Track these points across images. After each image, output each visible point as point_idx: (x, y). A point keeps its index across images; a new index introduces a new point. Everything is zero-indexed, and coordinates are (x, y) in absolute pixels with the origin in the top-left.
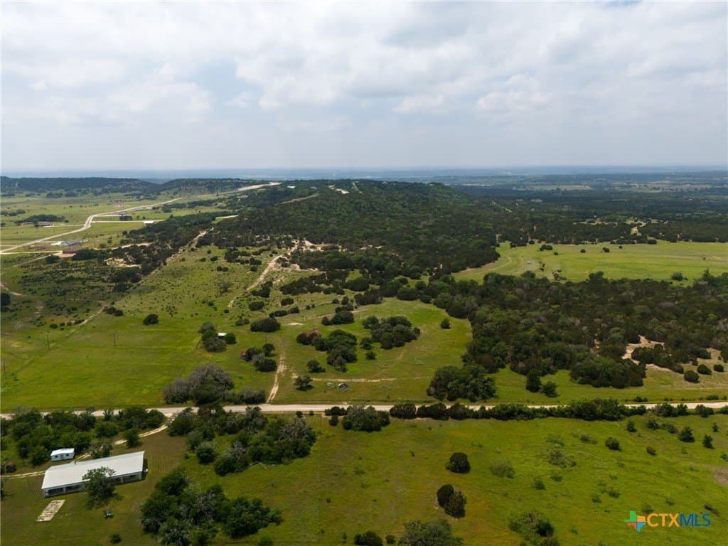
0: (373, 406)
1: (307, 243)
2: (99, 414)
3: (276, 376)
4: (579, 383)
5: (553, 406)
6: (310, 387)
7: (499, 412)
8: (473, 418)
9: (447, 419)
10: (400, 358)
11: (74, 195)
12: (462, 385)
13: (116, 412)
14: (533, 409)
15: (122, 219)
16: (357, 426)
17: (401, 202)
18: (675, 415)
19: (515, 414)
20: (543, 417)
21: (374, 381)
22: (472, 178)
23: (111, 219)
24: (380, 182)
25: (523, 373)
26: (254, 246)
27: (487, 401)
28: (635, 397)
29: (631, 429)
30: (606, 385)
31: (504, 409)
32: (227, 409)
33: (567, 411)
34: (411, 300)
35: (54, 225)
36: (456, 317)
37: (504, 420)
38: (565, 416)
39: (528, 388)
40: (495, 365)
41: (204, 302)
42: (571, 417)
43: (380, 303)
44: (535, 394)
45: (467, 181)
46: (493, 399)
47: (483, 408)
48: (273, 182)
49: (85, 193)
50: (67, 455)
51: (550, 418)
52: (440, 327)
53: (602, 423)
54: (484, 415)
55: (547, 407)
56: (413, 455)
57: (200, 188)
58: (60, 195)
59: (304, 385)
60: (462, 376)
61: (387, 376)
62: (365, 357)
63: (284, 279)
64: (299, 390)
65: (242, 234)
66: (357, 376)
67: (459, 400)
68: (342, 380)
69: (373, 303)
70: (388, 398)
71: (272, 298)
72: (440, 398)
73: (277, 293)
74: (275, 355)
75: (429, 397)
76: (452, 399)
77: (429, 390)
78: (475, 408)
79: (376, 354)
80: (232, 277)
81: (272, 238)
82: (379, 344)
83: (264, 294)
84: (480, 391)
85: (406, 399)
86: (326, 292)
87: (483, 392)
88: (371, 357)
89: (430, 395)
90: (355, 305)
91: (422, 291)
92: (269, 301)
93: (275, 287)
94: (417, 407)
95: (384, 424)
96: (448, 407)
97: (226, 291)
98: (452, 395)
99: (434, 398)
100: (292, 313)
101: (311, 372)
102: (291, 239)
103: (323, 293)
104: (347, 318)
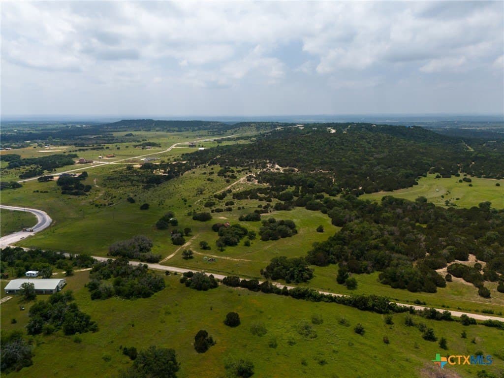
0: (213, 275)
1: (277, 166)
2: (67, 255)
3: (180, 248)
4: (382, 283)
5: (338, 295)
6: (191, 258)
7: (294, 292)
8: (276, 293)
9: (258, 291)
10: (267, 248)
11: (181, 131)
12: (284, 270)
13: (75, 256)
14: (322, 294)
15: (190, 146)
16: (193, 285)
17: (368, 140)
18: (438, 319)
19: (307, 296)
20: (327, 302)
21: (236, 260)
22: (472, 122)
23: (184, 146)
24: (370, 125)
26: (242, 166)
28: (415, 299)
29: (389, 322)
30: (403, 288)
31: (299, 291)
32: (130, 263)
33: (347, 300)
34: (314, 210)
35: (153, 148)
36: (335, 225)
37: (297, 298)
38: (345, 304)
39: (337, 280)
41: (183, 199)
42: (349, 305)
43: (290, 210)
44: (340, 285)
45: (467, 125)
47: (285, 288)
48: (299, 124)
49: (188, 130)
50: (33, 274)
51: (333, 303)
52: (316, 231)
53: (370, 313)
54: (285, 293)
55: (333, 295)
56: (211, 309)
57: (251, 128)
58: (173, 131)
59: (188, 256)
61: (247, 258)
62: (244, 244)
63: (241, 189)
64: (184, 258)
65: (238, 159)
66: (227, 255)
67: (280, 280)
68: (216, 256)
69: (285, 210)
70: (233, 271)
71: (223, 200)
72: (267, 277)
73: (229, 197)
74: (191, 236)
75: (261, 275)
76: (275, 279)
77: (262, 271)
78: (281, 286)
79: (252, 243)
80: (212, 185)
81: (255, 162)
82: (260, 237)
83: (221, 197)
84: (296, 276)
85: (244, 274)
86: (261, 199)
87: (297, 277)
88: (247, 244)
89: (262, 274)
90: (272, 209)
91: (325, 205)
92: (220, 202)
93: (231, 194)
94: (241, 279)
95: (212, 287)
96: (260, 283)
97: (201, 193)
98: (275, 276)
99: (263, 276)
100: (227, 211)
101: (201, 249)
102: (267, 163)
103: (258, 200)
104: (254, 218)
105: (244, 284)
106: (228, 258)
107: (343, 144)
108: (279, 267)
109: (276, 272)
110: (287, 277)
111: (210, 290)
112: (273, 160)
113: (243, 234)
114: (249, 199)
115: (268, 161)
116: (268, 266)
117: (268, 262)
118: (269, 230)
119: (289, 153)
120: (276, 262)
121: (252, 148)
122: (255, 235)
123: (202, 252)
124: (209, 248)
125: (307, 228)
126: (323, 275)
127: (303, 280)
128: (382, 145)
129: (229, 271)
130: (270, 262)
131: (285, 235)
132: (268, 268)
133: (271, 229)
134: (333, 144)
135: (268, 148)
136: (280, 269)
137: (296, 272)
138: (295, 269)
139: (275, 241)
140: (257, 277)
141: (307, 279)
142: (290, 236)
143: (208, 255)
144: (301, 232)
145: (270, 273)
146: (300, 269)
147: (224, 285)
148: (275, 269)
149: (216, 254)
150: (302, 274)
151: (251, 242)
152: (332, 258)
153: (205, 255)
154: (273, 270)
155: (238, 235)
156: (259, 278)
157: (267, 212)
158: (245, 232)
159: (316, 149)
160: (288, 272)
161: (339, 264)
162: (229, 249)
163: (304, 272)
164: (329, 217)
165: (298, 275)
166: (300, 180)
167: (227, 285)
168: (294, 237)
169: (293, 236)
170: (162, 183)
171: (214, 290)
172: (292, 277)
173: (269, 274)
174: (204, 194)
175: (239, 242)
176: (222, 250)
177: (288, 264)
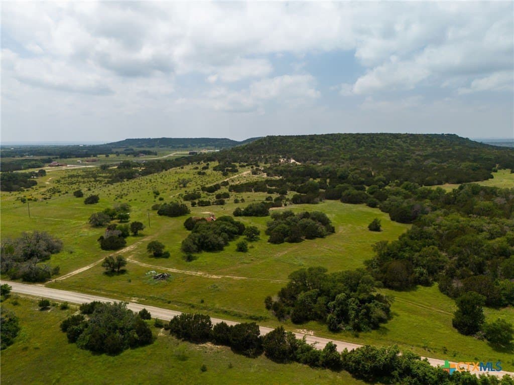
1: (293, 161)
10: (279, 255)
11: (186, 147)
12: (322, 300)
21: (215, 277)
23: (184, 154)
25: (454, 295)
27: (361, 334)
35: (147, 156)
39: (455, 325)
40: (411, 278)
41: (154, 193)
44: (468, 339)
46: (374, 332)
47: (331, 347)
49: (194, 146)
52: (367, 229)
58: (178, 147)
59: (116, 270)
60: (328, 285)
61: (238, 272)
62: (236, 247)
63: (244, 181)
64: (106, 273)
65: (243, 154)
66: (199, 268)
67: (312, 323)
68: (174, 270)
69: (308, 203)
70: (202, 302)
71: (214, 193)
72: (280, 315)
73: (224, 190)
74: (142, 236)
75: (265, 310)
76: (299, 321)
77: (268, 300)
78: (317, 342)
79: (252, 247)
80: (203, 179)
81: (265, 157)
82: (268, 237)
83: (211, 190)
84: (352, 314)
85: (225, 309)
86: (270, 192)
87: (357, 316)
88: (242, 249)
89: (268, 308)
90: (288, 203)
91: (372, 196)
92: (209, 195)
93: (228, 186)
94: (215, 321)
95: (134, 344)
96: (264, 331)
97: (184, 186)
98: (301, 314)
99: (270, 314)
100: (217, 204)
101: (151, 257)
102: (280, 158)
103: (266, 193)
104: (258, 211)
105: (222, 336)
106: (199, 273)
107: (374, 142)
108: (308, 293)
109: (303, 302)
110: (329, 316)
111: (129, 351)
112: (287, 155)
113: (235, 233)
114: (253, 192)
115: (281, 156)
116: (283, 290)
117: (283, 281)
118: (284, 225)
119: (308, 148)
120: (302, 280)
121: (261, 143)
122: (258, 233)
123: (149, 262)
124: (167, 255)
125: (350, 225)
126: (414, 312)
127: (368, 324)
128: (421, 144)
129: (194, 300)
130: (288, 281)
131: (313, 234)
132: (282, 294)
133: (289, 224)
134: (362, 142)
135: (281, 143)
136: (311, 296)
137: (353, 304)
138: (348, 297)
139: (295, 244)
140: (258, 315)
141: (382, 320)
142: (322, 236)
143: (159, 268)
144: (341, 230)
145: (288, 305)
146: (363, 296)
147: (170, 337)
148: (301, 296)
149: (178, 265)
150: (368, 309)
151: (249, 245)
152: (422, 274)
153: (153, 267)
154: (293, 298)
155: (226, 232)
156: (260, 319)
157: (281, 206)
158: (241, 229)
159: (341, 146)
160: (331, 304)
161: (440, 287)
162: (205, 257)
163: (372, 305)
164: (382, 211)
165: (358, 312)
166: (327, 171)
167: (179, 338)
168: (329, 239)
169: (327, 238)
170: (135, 178)
171: (140, 353)
172: (343, 316)
173: (287, 308)
174: (188, 187)
175: (227, 244)
176: (190, 259)
177: (330, 285)
